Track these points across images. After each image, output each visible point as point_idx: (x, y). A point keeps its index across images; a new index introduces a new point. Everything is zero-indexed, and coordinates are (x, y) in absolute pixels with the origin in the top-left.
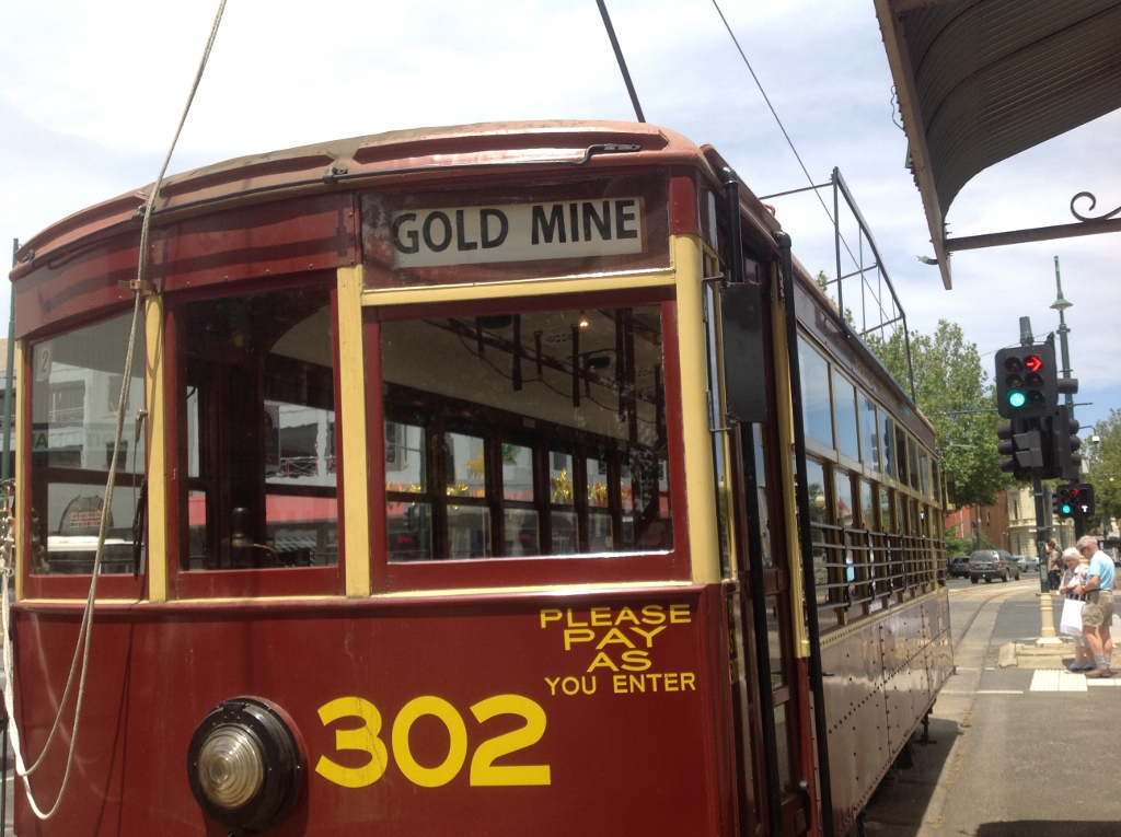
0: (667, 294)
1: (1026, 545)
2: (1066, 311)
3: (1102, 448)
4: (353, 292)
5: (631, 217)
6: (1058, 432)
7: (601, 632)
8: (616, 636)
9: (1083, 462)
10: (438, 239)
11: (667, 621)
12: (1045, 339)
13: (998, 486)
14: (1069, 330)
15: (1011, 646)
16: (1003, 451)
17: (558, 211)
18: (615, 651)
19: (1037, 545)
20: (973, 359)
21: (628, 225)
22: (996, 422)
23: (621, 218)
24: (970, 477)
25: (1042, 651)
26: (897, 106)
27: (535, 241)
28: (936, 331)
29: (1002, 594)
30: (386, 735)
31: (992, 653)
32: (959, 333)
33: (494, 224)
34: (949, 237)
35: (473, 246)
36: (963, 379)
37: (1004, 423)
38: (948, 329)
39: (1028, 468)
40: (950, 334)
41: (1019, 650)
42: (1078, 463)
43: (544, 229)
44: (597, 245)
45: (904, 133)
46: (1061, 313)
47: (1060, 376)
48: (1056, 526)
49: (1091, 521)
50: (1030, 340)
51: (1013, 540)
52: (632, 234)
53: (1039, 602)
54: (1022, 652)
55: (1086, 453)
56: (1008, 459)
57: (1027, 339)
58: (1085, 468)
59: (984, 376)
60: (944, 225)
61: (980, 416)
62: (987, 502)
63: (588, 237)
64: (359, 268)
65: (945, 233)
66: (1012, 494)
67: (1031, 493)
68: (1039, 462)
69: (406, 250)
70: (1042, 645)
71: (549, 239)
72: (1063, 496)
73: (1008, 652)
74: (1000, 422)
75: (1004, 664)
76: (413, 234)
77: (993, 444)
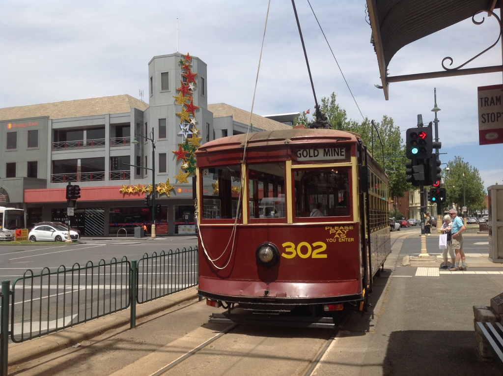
0: (350, 167)
1: (416, 214)
2: (438, 113)
3: (450, 173)
4: (289, 166)
5: (343, 152)
6: (431, 165)
7: (337, 231)
8: (339, 231)
9: (442, 178)
10: (305, 155)
11: (349, 229)
12: (428, 124)
13: (405, 189)
14: (439, 121)
15: (408, 257)
16: (408, 173)
17: (329, 150)
18: (339, 234)
19: (421, 214)
20: (397, 133)
21: (342, 153)
22: (405, 161)
23: (341, 152)
24: (394, 185)
25: (421, 259)
26: (368, 13)
27: (324, 156)
28: (382, 120)
29: (405, 235)
30: (296, 249)
31: (400, 260)
32: (392, 122)
33: (316, 152)
34: (388, 76)
35: (312, 156)
36: (393, 142)
37: (409, 161)
38: (387, 120)
39: (418, 181)
40: (388, 122)
41: (411, 259)
42: (439, 179)
43: (326, 154)
44: (336, 157)
45: (370, 26)
46: (436, 113)
47: (434, 141)
48: (429, 206)
49: (444, 204)
50: (422, 125)
51: (411, 211)
52: (343, 155)
53: (420, 239)
54: (412, 259)
55: (443, 175)
56: (409, 177)
57: (420, 124)
58: (443, 182)
59: (401, 141)
60: (386, 70)
61: (399, 159)
62: (400, 195)
63: (335, 156)
64: (291, 161)
65: (387, 74)
66: (411, 192)
67: (419, 192)
68: (423, 178)
69: (299, 157)
70: (421, 257)
71: (327, 156)
72: (433, 193)
73: (406, 259)
74: (407, 161)
75: (404, 264)
76: (300, 154)
77: (403, 170)
